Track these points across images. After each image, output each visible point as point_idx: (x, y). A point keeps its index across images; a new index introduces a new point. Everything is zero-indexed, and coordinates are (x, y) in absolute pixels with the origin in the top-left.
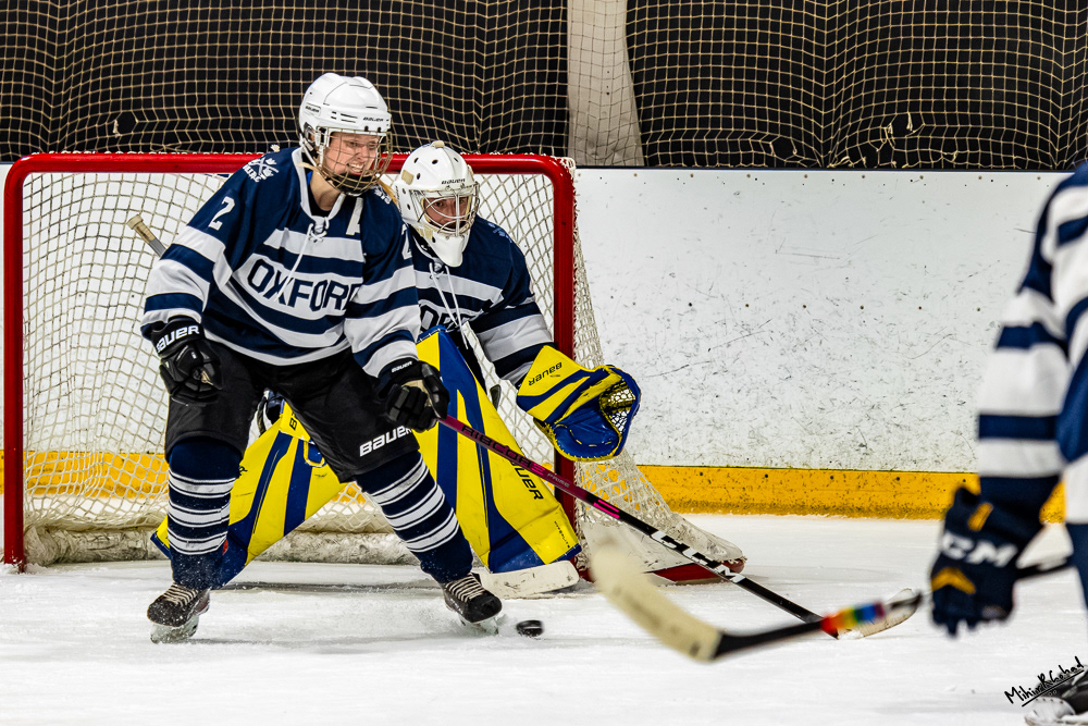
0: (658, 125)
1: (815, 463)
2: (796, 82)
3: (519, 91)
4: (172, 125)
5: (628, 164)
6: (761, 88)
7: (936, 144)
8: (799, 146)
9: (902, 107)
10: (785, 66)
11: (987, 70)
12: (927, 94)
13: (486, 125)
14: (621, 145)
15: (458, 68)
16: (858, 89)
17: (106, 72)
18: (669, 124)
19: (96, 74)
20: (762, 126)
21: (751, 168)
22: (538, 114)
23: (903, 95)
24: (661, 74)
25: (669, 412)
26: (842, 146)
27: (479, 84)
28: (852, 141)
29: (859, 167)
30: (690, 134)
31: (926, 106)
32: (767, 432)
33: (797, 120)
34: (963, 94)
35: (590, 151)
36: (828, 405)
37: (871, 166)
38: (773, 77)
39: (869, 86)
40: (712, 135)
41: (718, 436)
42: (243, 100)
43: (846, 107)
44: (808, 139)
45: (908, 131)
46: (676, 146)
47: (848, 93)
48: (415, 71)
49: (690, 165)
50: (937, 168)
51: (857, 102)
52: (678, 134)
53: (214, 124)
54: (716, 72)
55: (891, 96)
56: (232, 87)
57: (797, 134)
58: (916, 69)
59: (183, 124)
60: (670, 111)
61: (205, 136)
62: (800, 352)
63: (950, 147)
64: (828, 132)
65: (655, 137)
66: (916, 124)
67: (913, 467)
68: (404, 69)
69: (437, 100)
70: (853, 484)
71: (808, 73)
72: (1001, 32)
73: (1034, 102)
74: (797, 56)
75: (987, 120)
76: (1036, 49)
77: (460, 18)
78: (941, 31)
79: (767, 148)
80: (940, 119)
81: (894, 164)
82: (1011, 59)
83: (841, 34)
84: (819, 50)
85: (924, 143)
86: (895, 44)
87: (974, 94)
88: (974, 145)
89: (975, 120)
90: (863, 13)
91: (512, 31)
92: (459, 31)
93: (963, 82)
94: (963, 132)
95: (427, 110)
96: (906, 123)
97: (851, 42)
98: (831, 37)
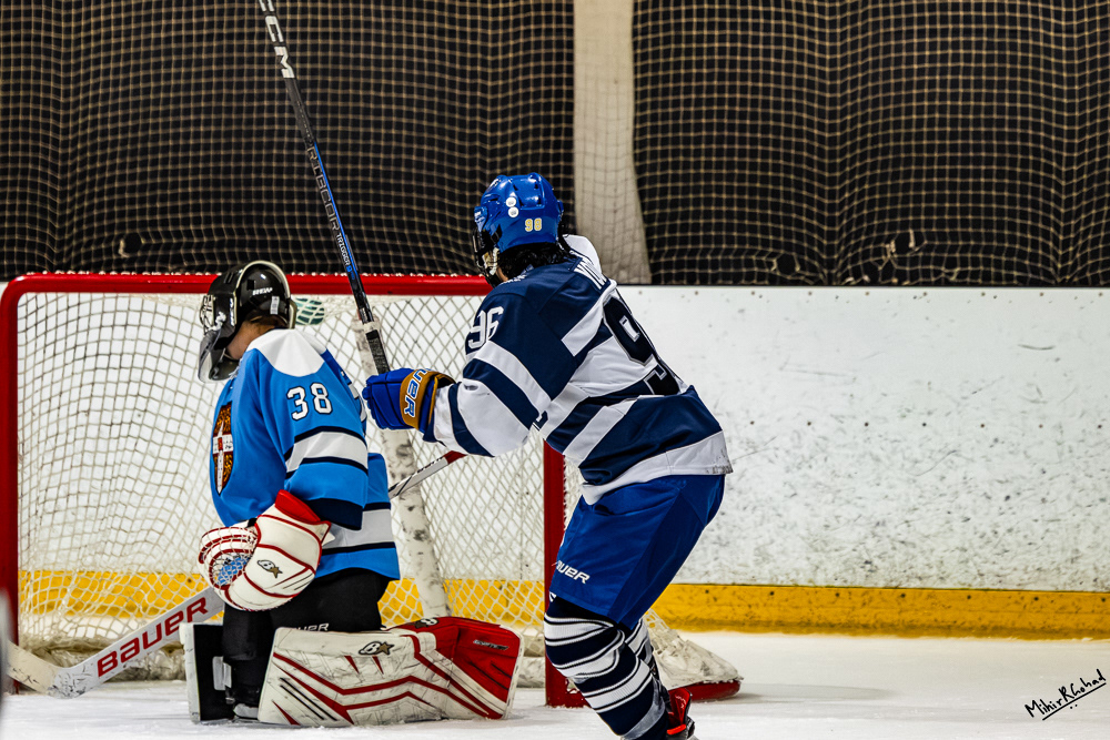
0: (661, 242)
1: (821, 580)
2: (799, 198)
4: (178, 246)
5: (632, 282)
6: (764, 205)
7: (938, 261)
8: (802, 262)
9: (905, 225)
10: (787, 182)
11: (988, 186)
12: (929, 211)
14: (626, 262)
15: (462, 186)
16: (860, 207)
17: (111, 192)
19: (101, 194)
20: (765, 243)
21: (753, 285)
23: (905, 212)
24: (664, 191)
26: (845, 265)
28: (854, 259)
29: (862, 284)
30: (693, 252)
31: (928, 224)
32: (772, 549)
33: (799, 236)
34: (964, 211)
36: (833, 522)
37: (874, 283)
38: (776, 194)
39: (872, 204)
40: (716, 252)
41: (723, 553)
42: (249, 220)
43: (849, 225)
44: (812, 254)
45: (911, 249)
46: (680, 264)
47: (850, 212)
48: (420, 190)
49: (691, 282)
50: (938, 284)
52: (682, 253)
53: (221, 244)
54: (719, 190)
55: (893, 214)
56: (238, 207)
57: (800, 250)
58: (918, 187)
59: (189, 246)
60: (673, 229)
61: (211, 256)
62: (805, 469)
63: (951, 264)
64: (830, 250)
65: (660, 254)
66: (918, 241)
67: (916, 584)
68: (409, 189)
69: (442, 218)
70: (858, 600)
71: (810, 188)
72: (1001, 149)
73: (1035, 218)
74: (799, 172)
75: (989, 237)
76: (1036, 165)
77: (462, 137)
78: (942, 148)
79: (770, 265)
80: (942, 236)
81: (895, 280)
82: (1012, 175)
83: (843, 152)
84: (821, 166)
85: (926, 261)
86: (896, 162)
87: (976, 211)
88: (975, 262)
89: (977, 236)
90: (864, 131)
91: (514, 149)
92: (462, 149)
93: (964, 199)
94: (965, 249)
95: (433, 229)
96: (908, 241)
97: (853, 160)
98: (832, 155)
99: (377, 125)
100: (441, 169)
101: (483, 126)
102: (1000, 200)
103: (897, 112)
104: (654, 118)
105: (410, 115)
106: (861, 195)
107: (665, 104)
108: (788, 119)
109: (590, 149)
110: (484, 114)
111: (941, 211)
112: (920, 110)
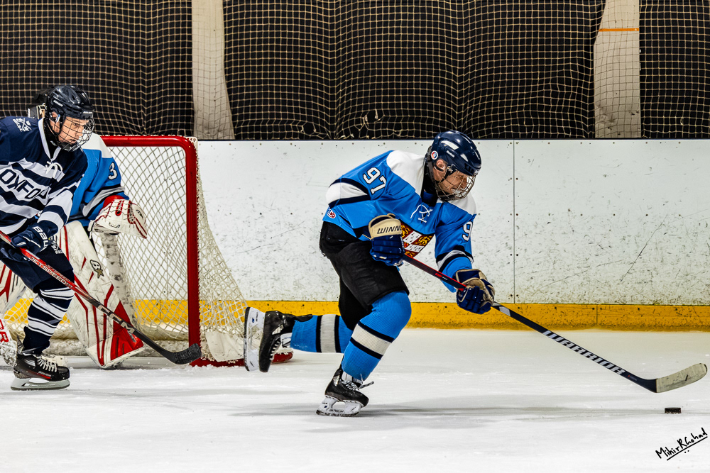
0: (241, 117)
1: (329, 298)
2: (315, 92)
3: (165, 99)
5: (225, 138)
6: (296, 96)
7: (391, 126)
8: (317, 127)
9: (372, 106)
10: (308, 84)
11: (417, 85)
12: (385, 99)
13: (148, 118)
14: (222, 127)
15: (132, 88)
16: (348, 97)
18: (247, 116)
20: (297, 117)
21: (291, 140)
22: (176, 112)
23: (372, 100)
24: (242, 89)
25: (250, 272)
26: (340, 128)
27: (144, 96)
28: (346, 125)
29: (350, 139)
30: (258, 122)
31: (385, 106)
32: (303, 282)
33: (316, 113)
34: (404, 99)
35: (206, 131)
37: (356, 138)
38: (302, 90)
39: (354, 95)
40: (271, 122)
41: (277, 284)
43: (342, 107)
44: (322, 123)
45: (376, 120)
46: (251, 129)
47: (343, 100)
48: (109, 90)
49: (257, 138)
50: (391, 138)
51: (348, 104)
52: (252, 122)
54: (272, 88)
55: (366, 100)
56: (11, 100)
57: (316, 120)
58: (379, 86)
60: (247, 110)
63: (398, 127)
64: (332, 120)
65: (240, 124)
66: (380, 114)
68: (103, 89)
69: (122, 105)
71: (321, 87)
72: (424, 65)
73: (443, 102)
74: (314, 79)
75: (418, 113)
76: (443, 74)
77: (132, 61)
78: (392, 65)
79: (300, 129)
80: (393, 112)
81: (368, 137)
82: (430, 79)
83: (338, 68)
84: (326, 75)
85: (384, 126)
86: (367, 73)
87: (411, 99)
88: (411, 126)
89: (412, 113)
90: (349, 56)
91: (160, 67)
92: (132, 68)
93: (404, 92)
94: (405, 119)
95: (117, 111)
96: (375, 115)
97: (344, 72)
98: (332, 69)
99: (86, 55)
100: (121, 79)
101: (143, 55)
102: (424, 93)
103: (367, 46)
104: (236, 50)
105: (103, 50)
106: (349, 90)
107: (241, 43)
108: (308, 50)
109: (201, 66)
110: (143, 49)
111: (392, 99)
112: (380, 45)
